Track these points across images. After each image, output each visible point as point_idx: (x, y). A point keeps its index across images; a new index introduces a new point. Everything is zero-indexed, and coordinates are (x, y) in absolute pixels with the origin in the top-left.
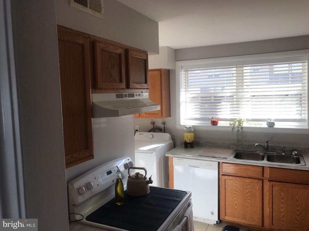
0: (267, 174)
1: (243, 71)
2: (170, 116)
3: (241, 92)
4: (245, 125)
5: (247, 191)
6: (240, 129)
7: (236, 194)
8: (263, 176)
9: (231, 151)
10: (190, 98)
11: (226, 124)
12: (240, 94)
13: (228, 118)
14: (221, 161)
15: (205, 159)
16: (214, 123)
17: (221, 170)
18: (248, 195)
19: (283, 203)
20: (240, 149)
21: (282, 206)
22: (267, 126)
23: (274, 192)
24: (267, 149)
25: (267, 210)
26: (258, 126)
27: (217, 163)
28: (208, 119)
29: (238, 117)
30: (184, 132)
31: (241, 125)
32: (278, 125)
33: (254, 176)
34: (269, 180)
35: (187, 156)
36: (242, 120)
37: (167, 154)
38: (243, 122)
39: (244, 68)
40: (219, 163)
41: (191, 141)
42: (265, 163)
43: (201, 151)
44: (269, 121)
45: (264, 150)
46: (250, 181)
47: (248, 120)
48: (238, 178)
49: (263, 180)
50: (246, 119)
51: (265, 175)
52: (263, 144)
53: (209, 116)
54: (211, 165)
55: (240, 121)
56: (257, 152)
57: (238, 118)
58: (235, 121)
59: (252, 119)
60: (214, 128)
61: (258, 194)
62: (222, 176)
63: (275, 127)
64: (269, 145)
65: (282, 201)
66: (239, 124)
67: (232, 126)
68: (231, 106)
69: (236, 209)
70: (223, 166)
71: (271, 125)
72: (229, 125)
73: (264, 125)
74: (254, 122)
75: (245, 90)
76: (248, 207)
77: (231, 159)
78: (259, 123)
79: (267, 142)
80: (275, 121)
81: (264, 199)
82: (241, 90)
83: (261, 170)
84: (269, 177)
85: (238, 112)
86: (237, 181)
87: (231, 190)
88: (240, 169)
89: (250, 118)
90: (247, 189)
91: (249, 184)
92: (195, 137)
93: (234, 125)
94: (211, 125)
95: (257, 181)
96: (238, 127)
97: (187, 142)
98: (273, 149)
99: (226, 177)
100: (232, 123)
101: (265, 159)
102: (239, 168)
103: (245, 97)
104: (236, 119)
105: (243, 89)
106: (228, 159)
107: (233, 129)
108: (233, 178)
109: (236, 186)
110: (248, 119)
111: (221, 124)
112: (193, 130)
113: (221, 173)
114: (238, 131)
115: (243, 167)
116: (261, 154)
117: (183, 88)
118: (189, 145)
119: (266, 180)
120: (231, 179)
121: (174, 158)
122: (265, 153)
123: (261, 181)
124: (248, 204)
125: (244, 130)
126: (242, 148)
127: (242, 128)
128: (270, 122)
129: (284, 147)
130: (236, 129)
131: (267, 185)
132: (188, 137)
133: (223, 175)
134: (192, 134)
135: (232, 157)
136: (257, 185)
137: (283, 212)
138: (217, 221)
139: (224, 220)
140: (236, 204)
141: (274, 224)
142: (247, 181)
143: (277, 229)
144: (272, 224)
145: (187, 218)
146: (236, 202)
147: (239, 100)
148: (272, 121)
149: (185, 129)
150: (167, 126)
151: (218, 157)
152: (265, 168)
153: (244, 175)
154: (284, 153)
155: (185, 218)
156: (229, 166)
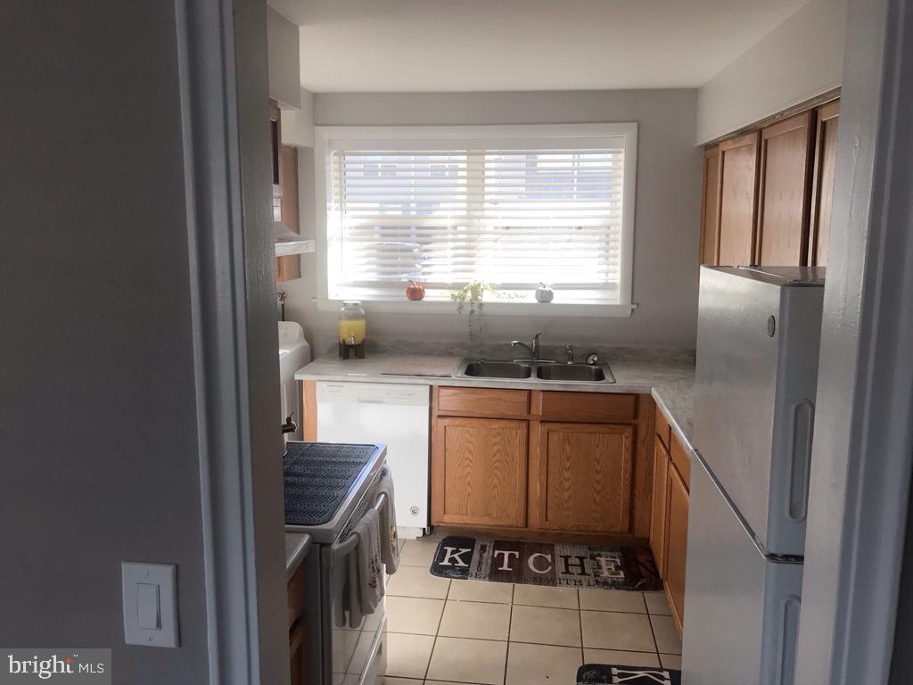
0: (538, 408)
1: (483, 163)
2: (300, 277)
3: (479, 218)
4: (488, 297)
5: (495, 448)
6: (476, 309)
7: (470, 460)
8: (529, 412)
9: (456, 362)
10: (351, 228)
11: (443, 296)
12: (476, 221)
13: (446, 282)
14: (436, 383)
15: (400, 380)
16: (415, 294)
17: (435, 404)
18: (495, 459)
19: (569, 468)
20: (475, 355)
21: (567, 475)
22: (535, 301)
23: (551, 447)
24: (535, 352)
25: (536, 488)
26: (516, 301)
27: (428, 387)
28: (399, 285)
29: (471, 279)
30: (340, 318)
31: (480, 297)
32: (560, 298)
33: (509, 413)
34: (544, 419)
35: (352, 375)
36: (482, 287)
37: (300, 373)
38: (482, 290)
39: (487, 157)
40: (431, 386)
41: (359, 340)
42: (533, 383)
43: (388, 364)
44: (541, 288)
45: (530, 356)
46: (500, 428)
47: (495, 287)
48: (473, 421)
49: (528, 421)
50: (490, 285)
51: (533, 411)
52: (527, 343)
54: (412, 395)
55: (476, 290)
56: (515, 361)
57: (472, 283)
58: (465, 288)
59: (503, 284)
60: (414, 307)
61: (518, 455)
62: (440, 421)
63: (553, 302)
64: (540, 344)
65: (568, 464)
66: (475, 297)
67: (458, 300)
68: (453, 252)
69: (469, 494)
70: (441, 394)
71: (545, 297)
72: (449, 299)
73: (530, 298)
74: (507, 292)
75: (487, 213)
76: (496, 486)
77: (459, 378)
78: (519, 292)
79: (537, 337)
80: (554, 289)
81: (530, 465)
82: (478, 213)
83: (526, 400)
84: (541, 414)
85: (472, 267)
86: (473, 427)
87: (458, 451)
88: (479, 399)
89: (499, 282)
90: (495, 444)
91: (499, 434)
92: (369, 330)
93: (464, 298)
94: (406, 299)
95: (515, 424)
96: (473, 303)
97: (347, 342)
98: (549, 353)
99: (447, 421)
100: (456, 293)
101: (534, 374)
102: (477, 396)
103: (487, 229)
104: (467, 284)
105: (483, 210)
106: (453, 378)
107: (459, 308)
108: (464, 422)
109: (470, 439)
110: (494, 284)
111: (430, 295)
112: (363, 311)
113: (436, 413)
114: (472, 312)
115: (487, 395)
116: (523, 365)
117: (334, 201)
118: (352, 352)
119: (536, 420)
120: (459, 426)
121: (318, 383)
122: (532, 363)
123: (524, 425)
124: (496, 481)
125: (485, 310)
126: (482, 352)
127: (481, 305)
128: (542, 292)
129: (571, 348)
130: (467, 310)
131: (538, 431)
132: (351, 331)
133: (439, 416)
134: (361, 323)
135: (461, 373)
136: (518, 433)
137: (569, 488)
138: (424, 529)
139: (441, 524)
140: (469, 484)
141: (550, 517)
142: (493, 426)
143: (555, 528)
144: (547, 520)
145: (386, 496)
146: (469, 478)
147: (473, 236)
148: (547, 289)
149: (343, 309)
150: (292, 301)
151: (428, 374)
152: (533, 394)
153: (488, 413)
154: (572, 360)
155: (383, 496)
156: (454, 394)
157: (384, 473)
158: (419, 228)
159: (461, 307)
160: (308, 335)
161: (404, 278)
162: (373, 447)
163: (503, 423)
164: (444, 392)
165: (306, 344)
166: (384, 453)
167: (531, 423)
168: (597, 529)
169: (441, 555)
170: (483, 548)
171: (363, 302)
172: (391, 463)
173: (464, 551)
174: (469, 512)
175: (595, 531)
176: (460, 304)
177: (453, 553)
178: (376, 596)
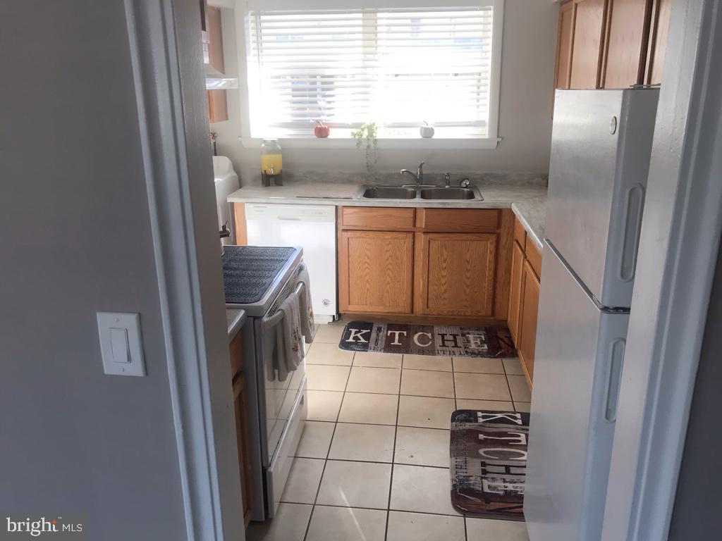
0: (422, 217)
1: (376, 21)
2: (227, 119)
3: (373, 67)
4: (381, 134)
5: (388, 254)
6: (372, 144)
7: (368, 264)
8: (415, 226)
9: (356, 188)
11: (345, 134)
12: (369, 70)
13: (346, 122)
14: (341, 203)
15: (311, 201)
16: (322, 132)
17: (340, 221)
18: (388, 262)
19: (445, 268)
20: (372, 183)
21: (444, 273)
22: (421, 137)
23: (431, 252)
24: (420, 179)
25: (420, 284)
26: (404, 137)
27: (334, 208)
28: (308, 126)
29: (367, 120)
30: (262, 153)
31: (374, 134)
32: (439, 134)
33: (399, 227)
34: (426, 230)
35: (273, 198)
36: (376, 126)
37: (232, 197)
38: (376, 128)
39: (379, 15)
40: (337, 207)
41: (277, 171)
42: (418, 202)
43: (301, 190)
44: (425, 126)
45: (415, 182)
46: (391, 238)
47: (387, 126)
48: (370, 233)
49: (414, 233)
50: (383, 124)
51: (418, 225)
52: (413, 171)
53: (309, 118)
54: (322, 213)
55: (371, 128)
56: (403, 186)
57: (368, 123)
58: (362, 127)
59: (393, 123)
60: (321, 143)
61: (406, 259)
62: (344, 233)
63: (434, 137)
64: (424, 172)
65: (444, 265)
66: (371, 134)
67: (357, 137)
68: (353, 97)
69: (368, 289)
70: (344, 213)
71: (428, 133)
72: (349, 136)
73: (416, 134)
74: (397, 129)
75: (379, 63)
76: (388, 283)
77: (359, 200)
78: (407, 130)
79: (421, 166)
80: (435, 126)
81: (415, 267)
82: (372, 63)
83: (412, 216)
84: (424, 226)
85: (368, 109)
86: (370, 238)
87: (359, 257)
88: (374, 216)
89: (390, 121)
90: (387, 251)
91: (390, 243)
92: (285, 163)
93: (362, 135)
94: (315, 137)
95: (404, 235)
96: (369, 140)
97: (268, 173)
98: (430, 179)
99: (349, 234)
100: (355, 131)
101: (418, 196)
102: (375, 214)
104: (364, 123)
105: (376, 60)
106: (354, 200)
107: (358, 144)
108: (363, 234)
109: (368, 248)
110: (386, 124)
111: (334, 134)
112: (280, 148)
113: (341, 227)
114: (368, 147)
115: (381, 212)
116: (410, 189)
117: (252, 55)
118: (272, 181)
119: (420, 232)
120: (359, 237)
121: (246, 205)
122: (417, 188)
123: (411, 235)
124: (389, 279)
125: (379, 145)
126: (376, 180)
127: (376, 141)
128: (425, 129)
129: (448, 175)
130: (365, 144)
131: (421, 240)
132: (271, 164)
133: (344, 230)
134: (279, 157)
135: (360, 195)
136: (404, 243)
137: (445, 284)
138: (334, 316)
139: (347, 312)
140: (368, 282)
141: (430, 305)
142: (386, 237)
143: (434, 313)
144: (428, 307)
145: (304, 284)
146: (367, 277)
147: (368, 83)
148: (430, 126)
149: (263, 145)
150: (221, 140)
151: (334, 197)
152: (418, 211)
153: (382, 227)
154: (449, 185)
155: (301, 284)
156: (355, 212)
157: (301, 269)
158: (323, 76)
159: (359, 142)
160: (236, 168)
161: (312, 120)
162: (292, 249)
163: (394, 234)
164: (347, 211)
165: (235, 174)
166: (301, 253)
167: (417, 234)
168: (467, 314)
169: (347, 335)
170: (379, 330)
171: (279, 139)
172: (306, 261)
173: (364, 331)
174: (368, 303)
175: (465, 316)
176: (359, 140)
177: (356, 333)
178: (298, 358)
